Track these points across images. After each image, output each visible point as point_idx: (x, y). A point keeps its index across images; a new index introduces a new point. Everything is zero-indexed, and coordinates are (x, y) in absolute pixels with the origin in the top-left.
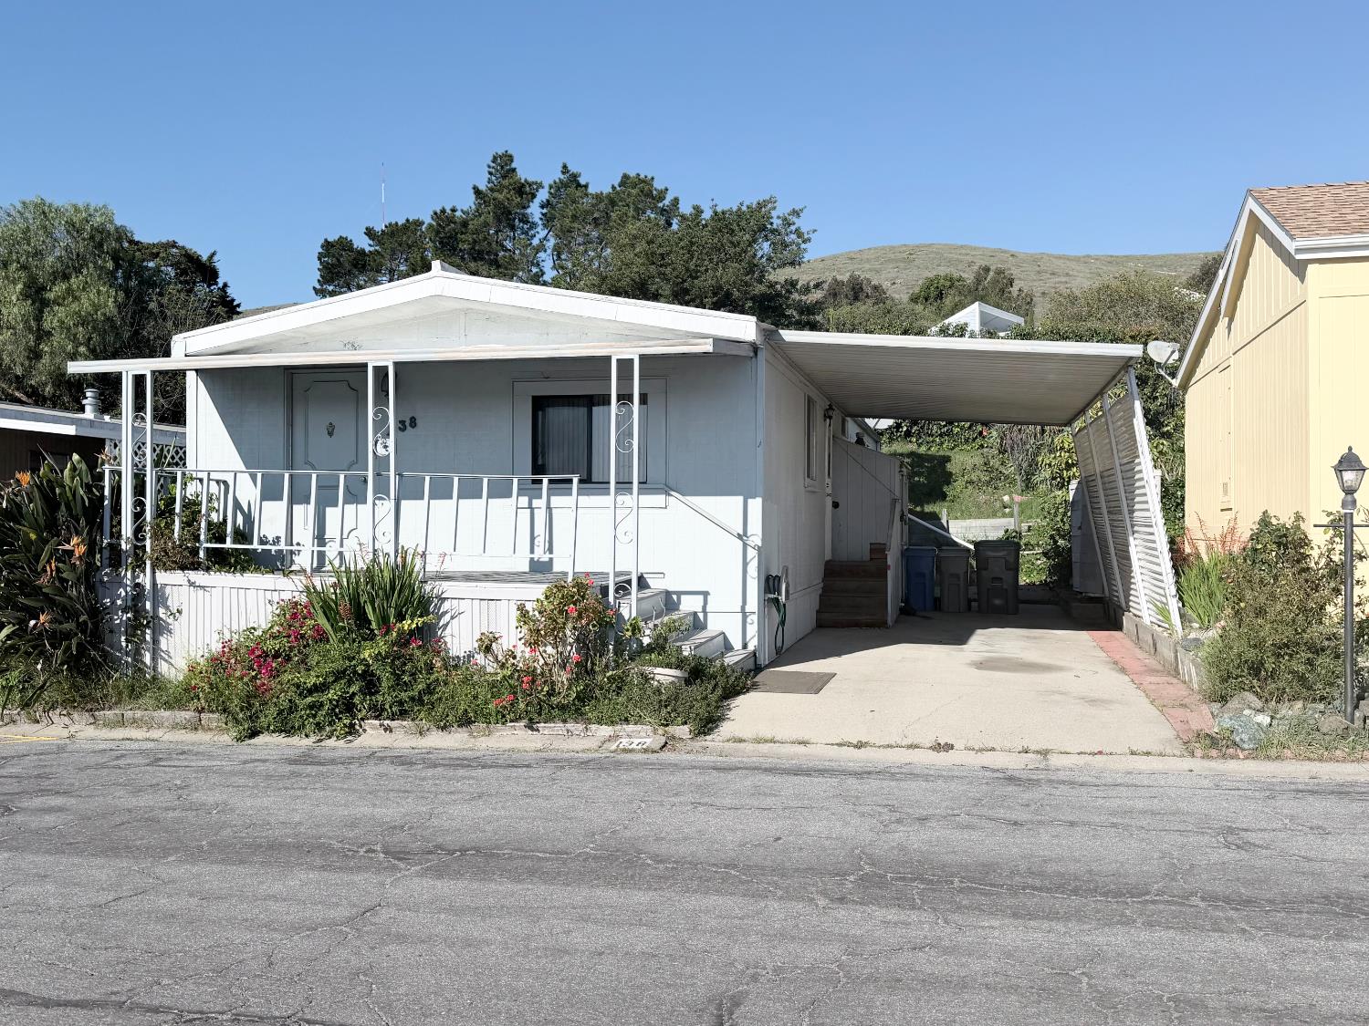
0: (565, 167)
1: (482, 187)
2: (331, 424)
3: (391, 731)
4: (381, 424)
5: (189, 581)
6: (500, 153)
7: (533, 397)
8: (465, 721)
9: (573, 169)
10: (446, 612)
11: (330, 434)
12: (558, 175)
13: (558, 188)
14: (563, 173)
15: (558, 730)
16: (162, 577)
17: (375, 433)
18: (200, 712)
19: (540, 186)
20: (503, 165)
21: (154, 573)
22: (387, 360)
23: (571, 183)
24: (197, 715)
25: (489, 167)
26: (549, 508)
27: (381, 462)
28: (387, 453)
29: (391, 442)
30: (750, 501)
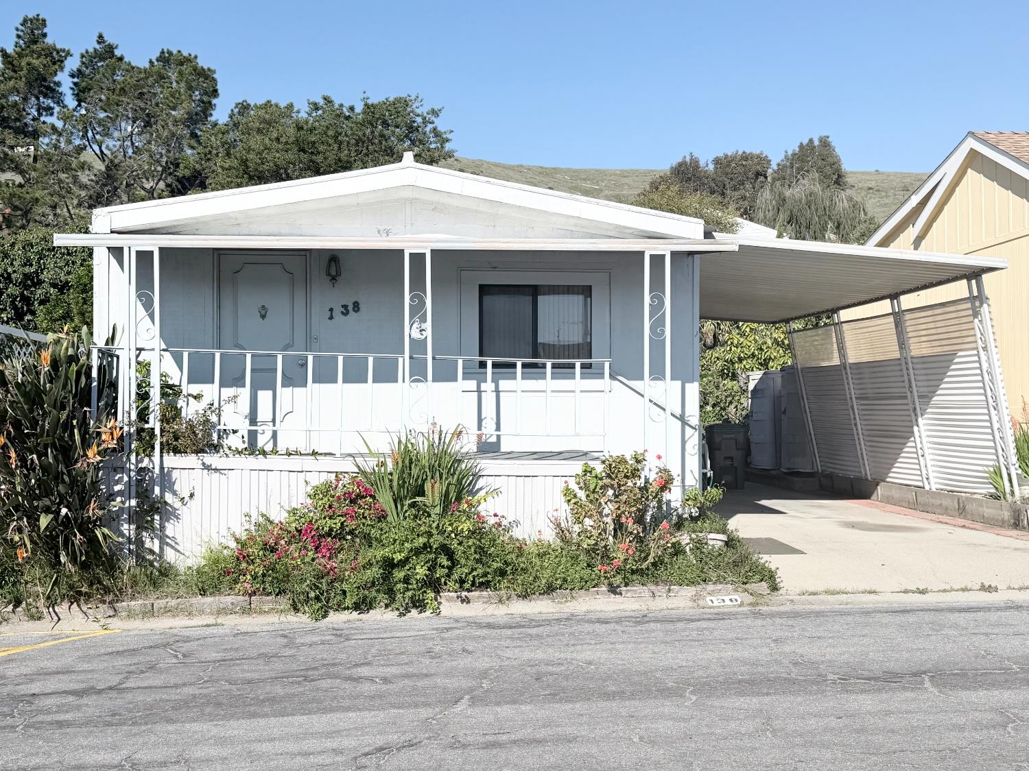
0: (101, 36)
1: (10, 50)
2: (263, 306)
3: (468, 602)
4: (417, 309)
5: (204, 464)
6: (30, 16)
7: (480, 285)
8: (550, 589)
9: (109, 39)
10: (481, 489)
11: (263, 317)
12: (92, 45)
13: (89, 59)
14: (99, 43)
15: (640, 593)
16: (171, 460)
17: (411, 317)
18: (250, 595)
19: (68, 54)
20: (33, 30)
21: (161, 456)
22: (426, 248)
23: (107, 52)
24: (247, 598)
25: (17, 29)
26: (497, 391)
27: (418, 346)
28: (423, 337)
29: (428, 325)
30: (688, 385)
